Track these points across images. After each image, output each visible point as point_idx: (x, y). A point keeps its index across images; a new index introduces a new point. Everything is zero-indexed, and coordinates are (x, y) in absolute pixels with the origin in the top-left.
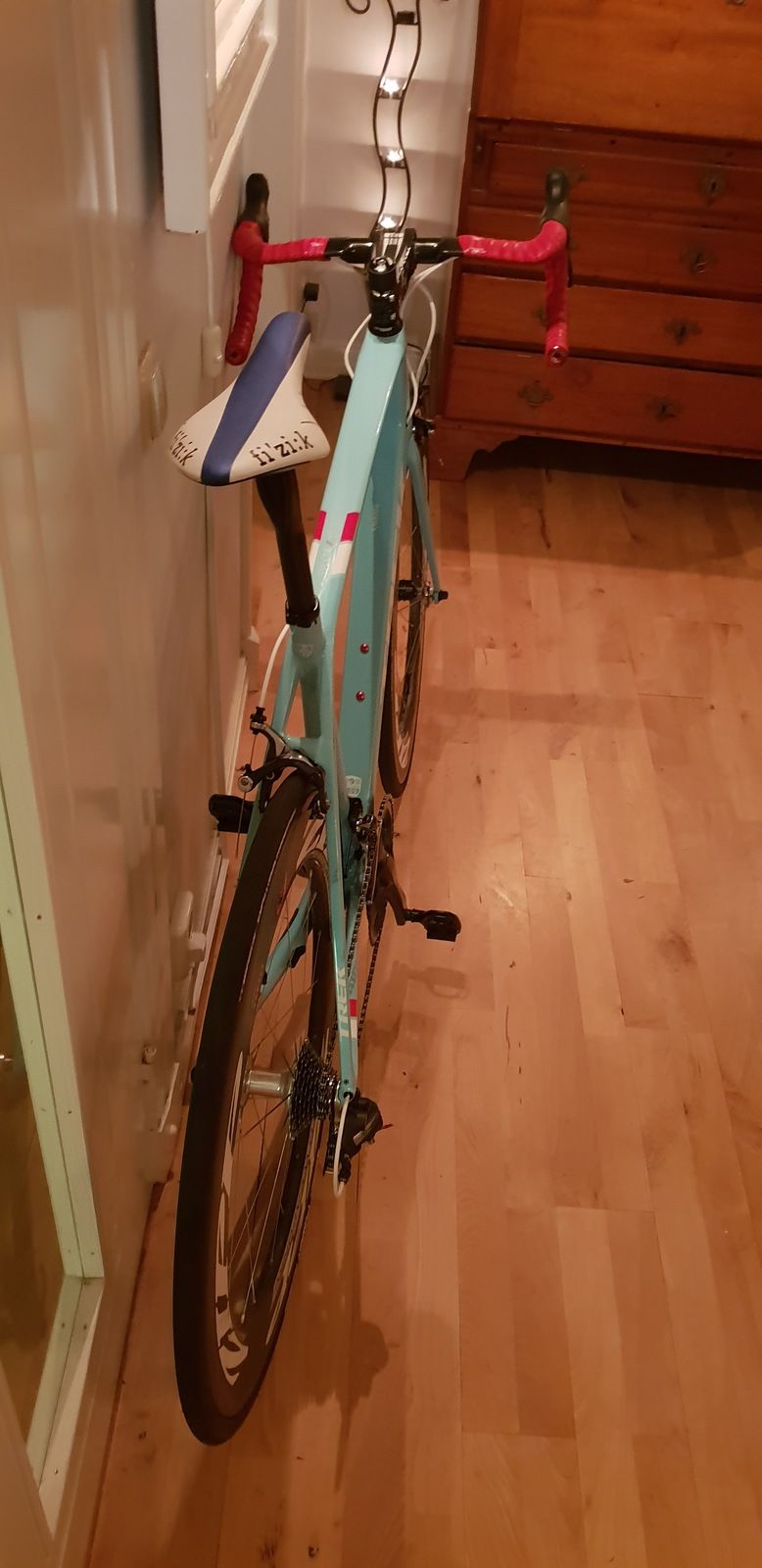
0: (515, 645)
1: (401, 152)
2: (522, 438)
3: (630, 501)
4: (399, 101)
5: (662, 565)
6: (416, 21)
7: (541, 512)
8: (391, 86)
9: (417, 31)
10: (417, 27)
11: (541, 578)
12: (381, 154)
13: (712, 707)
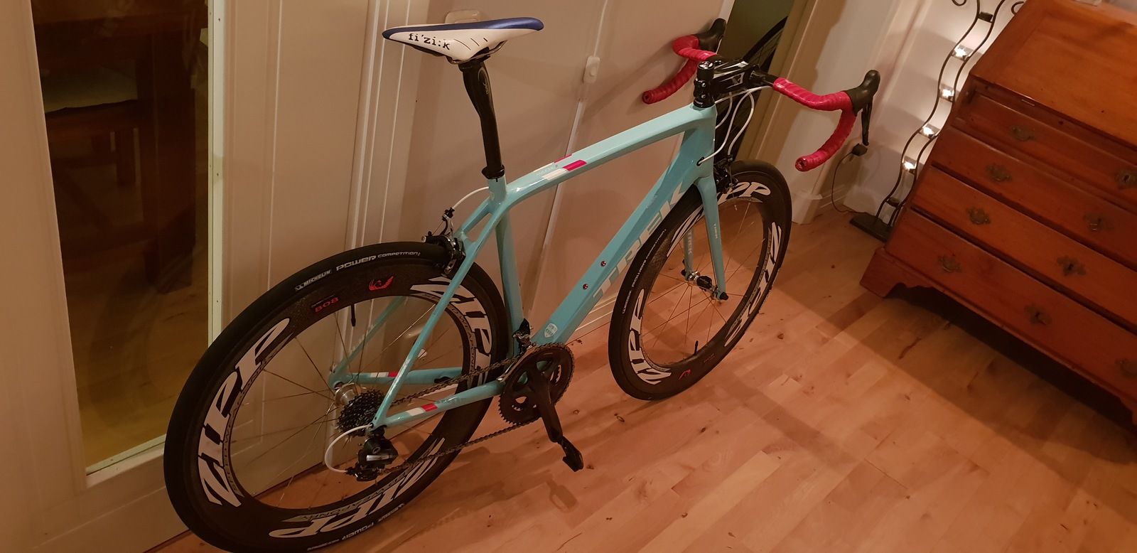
0: (813, 388)
1: (953, 92)
2: (933, 289)
3: (992, 369)
4: (963, 62)
5: (971, 411)
6: (991, 20)
7: (918, 340)
8: (960, 53)
9: (990, 26)
10: (991, 24)
11: (874, 368)
12: (940, 88)
13: (908, 497)
